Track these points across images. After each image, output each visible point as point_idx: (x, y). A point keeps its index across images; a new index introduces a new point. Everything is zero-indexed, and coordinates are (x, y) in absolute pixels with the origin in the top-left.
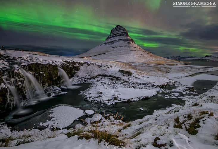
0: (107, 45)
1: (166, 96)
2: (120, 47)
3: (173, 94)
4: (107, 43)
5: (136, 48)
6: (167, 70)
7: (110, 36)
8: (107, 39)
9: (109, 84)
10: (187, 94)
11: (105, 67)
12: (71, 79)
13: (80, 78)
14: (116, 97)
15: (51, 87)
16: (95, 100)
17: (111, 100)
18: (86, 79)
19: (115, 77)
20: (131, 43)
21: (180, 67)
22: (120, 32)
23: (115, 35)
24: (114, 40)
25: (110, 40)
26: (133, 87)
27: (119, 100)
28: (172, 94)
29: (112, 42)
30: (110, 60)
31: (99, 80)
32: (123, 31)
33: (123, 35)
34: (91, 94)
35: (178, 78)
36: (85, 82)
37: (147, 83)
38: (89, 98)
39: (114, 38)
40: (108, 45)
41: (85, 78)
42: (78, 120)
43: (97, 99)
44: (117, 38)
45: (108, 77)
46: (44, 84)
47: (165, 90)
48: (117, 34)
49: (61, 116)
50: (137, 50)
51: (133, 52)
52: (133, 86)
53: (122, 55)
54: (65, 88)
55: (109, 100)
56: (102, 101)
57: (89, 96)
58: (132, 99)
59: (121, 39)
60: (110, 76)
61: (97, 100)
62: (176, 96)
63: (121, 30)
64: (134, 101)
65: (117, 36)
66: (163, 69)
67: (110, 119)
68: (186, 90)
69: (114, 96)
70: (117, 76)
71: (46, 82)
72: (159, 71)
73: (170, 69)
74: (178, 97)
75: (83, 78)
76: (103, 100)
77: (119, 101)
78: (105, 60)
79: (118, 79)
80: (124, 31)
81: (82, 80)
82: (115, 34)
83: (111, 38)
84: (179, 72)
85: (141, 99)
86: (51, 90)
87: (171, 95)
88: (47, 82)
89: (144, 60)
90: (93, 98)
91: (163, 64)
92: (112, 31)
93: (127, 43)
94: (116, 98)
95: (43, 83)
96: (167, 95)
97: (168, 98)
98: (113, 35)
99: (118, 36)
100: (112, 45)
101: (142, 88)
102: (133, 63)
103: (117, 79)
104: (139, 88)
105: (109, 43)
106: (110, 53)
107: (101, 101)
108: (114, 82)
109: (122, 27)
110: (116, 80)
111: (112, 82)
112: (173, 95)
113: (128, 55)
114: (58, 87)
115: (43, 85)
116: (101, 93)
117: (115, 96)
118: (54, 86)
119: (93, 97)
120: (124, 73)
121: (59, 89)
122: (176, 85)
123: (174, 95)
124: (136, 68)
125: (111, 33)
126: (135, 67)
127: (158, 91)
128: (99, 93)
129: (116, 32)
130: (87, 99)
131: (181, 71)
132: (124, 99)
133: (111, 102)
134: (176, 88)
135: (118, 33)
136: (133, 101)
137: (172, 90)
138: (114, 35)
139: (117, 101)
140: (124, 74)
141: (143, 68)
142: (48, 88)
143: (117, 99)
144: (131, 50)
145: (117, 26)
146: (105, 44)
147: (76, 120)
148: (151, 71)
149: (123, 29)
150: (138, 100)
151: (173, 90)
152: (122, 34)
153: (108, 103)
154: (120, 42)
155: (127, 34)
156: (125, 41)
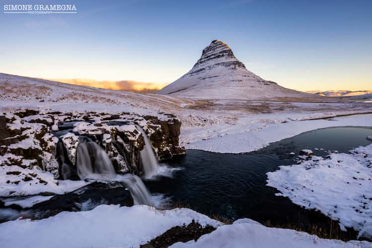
0: (194, 76)
2: (216, 76)
4: (194, 73)
5: (245, 76)
7: (201, 59)
8: (195, 66)
20: (237, 68)
22: (218, 52)
23: (209, 58)
24: (206, 66)
25: (200, 67)
29: (204, 69)
32: (222, 50)
33: (223, 56)
39: (208, 62)
40: (196, 76)
44: (212, 63)
48: (213, 55)
59: (219, 64)
63: (220, 47)
65: (212, 59)
80: (225, 49)
82: (210, 56)
83: (201, 63)
92: (204, 52)
93: (230, 69)
98: (205, 58)
99: (214, 58)
100: (201, 75)
105: (198, 71)
106: (195, 87)
109: (221, 43)
125: (203, 54)
129: (210, 52)
135: (215, 53)
138: (207, 57)
145: (213, 42)
149: (222, 46)
152: (221, 54)
154: (216, 68)
155: (230, 53)
156: (225, 66)
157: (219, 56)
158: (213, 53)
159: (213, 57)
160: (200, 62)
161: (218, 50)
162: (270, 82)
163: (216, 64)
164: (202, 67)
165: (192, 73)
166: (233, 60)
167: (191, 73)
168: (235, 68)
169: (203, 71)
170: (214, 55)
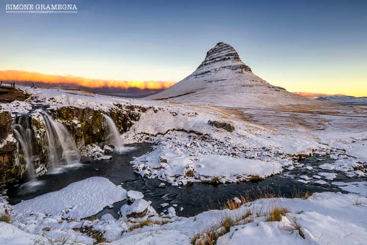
0: (199, 78)
1: (301, 177)
2: (223, 80)
3: (319, 174)
4: (199, 75)
5: (253, 81)
6: (320, 124)
7: (206, 61)
8: (199, 68)
9: (186, 146)
10: (356, 178)
11: (184, 115)
12: (124, 134)
13: (139, 134)
14: (190, 171)
15: (89, 146)
16: (151, 174)
17: (179, 176)
18: (148, 136)
19: (199, 134)
20: (244, 72)
21: (351, 119)
22: (224, 55)
23: (214, 60)
24: (212, 68)
25: (205, 69)
26: (234, 154)
27: (197, 177)
28: (317, 175)
29: (209, 71)
30: (202, 103)
31: (171, 139)
32: (228, 53)
33: (229, 59)
34: (147, 161)
35: (346, 143)
36: (146, 141)
37: (264, 148)
38: (143, 169)
39: (213, 64)
40: (201, 79)
41: (147, 134)
42: (111, 206)
43: (156, 172)
44: (217, 65)
45: (188, 133)
46: (78, 140)
47: (303, 165)
48: (218, 57)
49: (86, 196)
50: (257, 85)
51: (248, 89)
52: (234, 152)
53: (227, 94)
54: (110, 149)
55: (176, 177)
56: (163, 176)
57: (142, 165)
58: (224, 177)
59: (225, 67)
60: (191, 132)
61: (155, 175)
62: (326, 180)
63: (225, 50)
64: (227, 183)
65: (218, 61)
66: (312, 121)
67: (168, 213)
68: (355, 169)
69: (187, 168)
70: (204, 131)
71: (81, 138)
72: (301, 126)
73: (327, 123)
74: (333, 183)
75: (144, 133)
76: (165, 175)
77: (196, 179)
78: (192, 103)
79: (206, 138)
80: (231, 52)
81: (142, 137)
82: (215, 58)
83: (206, 65)
84: (350, 129)
85: (242, 179)
86: (88, 150)
87: (315, 176)
88: (83, 137)
89: (270, 104)
90: (149, 170)
91: (312, 113)
92: (208, 54)
93: (236, 73)
94: (190, 174)
95: (77, 138)
96: (306, 177)
97: (306, 182)
98: (210, 60)
99: (220, 61)
100: (207, 77)
101: (251, 158)
102: (245, 109)
103: (204, 138)
104: (246, 158)
105: (203, 74)
106: (204, 91)
107: (161, 177)
108: (198, 143)
109: (228, 46)
110: (202, 140)
111: (194, 143)
112: (319, 177)
113: (237, 94)
114: (99, 146)
115: (76, 141)
116: (165, 161)
117: (189, 169)
118: (94, 145)
119: (149, 168)
120: (217, 127)
121: (101, 150)
122: (332, 156)
123: (323, 178)
124: (250, 119)
125: (207, 56)
126: (248, 117)
127: (286, 166)
128: (162, 162)
129: (215, 55)
130: (138, 170)
131: (355, 127)
132: (206, 177)
133: (180, 181)
134: (333, 161)
135: (220, 55)
136: (224, 182)
137: (320, 167)
138: (212, 59)
139: (192, 180)
140: (219, 129)
141: (264, 120)
142: (84, 147)
143: (193, 176)
144: (244, 86)
145: (218, 44)
146: (194, 76)
147: (107, 206)
148: (282, 124)
149: (228, 49)
150: (236, 180)
151: (324, 166)
152: (227, 57)
153: (175, 181)
154: (222, 72)
155: (236, 57)
156: (232, 70)
157: (224, 59)
158: (219, 56)
159: (218, 59)
160: (204, 64)
161: (224, 53)
162: (279, 88)
163: (222, 67)
164: (207, 70)
165: (197, 75)
166: (239, 63)
167: (195, 75)
168: (242, 72)
169: (209, 73)
170: (220, 57)
